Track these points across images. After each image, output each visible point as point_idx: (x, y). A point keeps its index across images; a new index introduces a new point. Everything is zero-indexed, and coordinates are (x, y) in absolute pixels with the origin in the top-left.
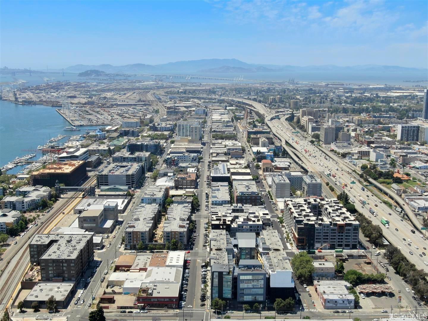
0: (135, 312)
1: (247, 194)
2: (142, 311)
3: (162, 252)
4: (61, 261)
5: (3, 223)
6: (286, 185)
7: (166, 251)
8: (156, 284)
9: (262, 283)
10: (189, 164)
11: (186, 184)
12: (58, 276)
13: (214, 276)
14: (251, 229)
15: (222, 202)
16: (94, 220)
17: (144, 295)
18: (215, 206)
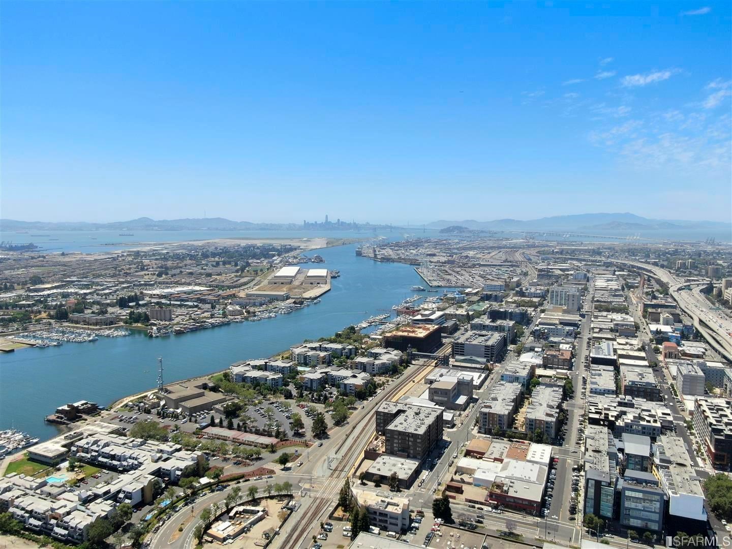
0: (486, 509)
1: (640, 385)
2: (494, 510)
4: (407, 434)
5: (352, 384)
6: (699, 378)
7: (528, 442)
8: (513, 481)
9: (657, 506)
10: (563, 339)
11: (557, 364)
12: (403, 451)
13: (590, 485)
14: (644, 431)
15: (604, 391)
16: (446, 394)
17: (498, 491)
18: (594, 395)
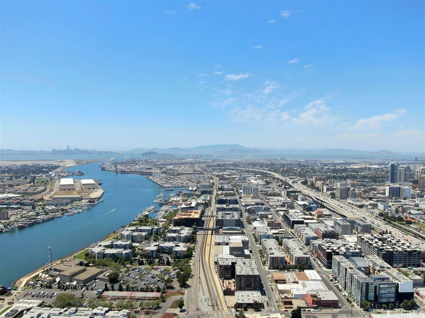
0: (312, 310)
1: (329, 232)
2: (316, 310)
3: (295, 271)
4: (250, 276)
5: (181, 251)
6: (348, 226)
8: (317, 292)
9: (393, 290)
10: (266, 213)
11: (275, 226)
12: (247, 287)
13: (363, 286)
14: (353, 255)
15: (313, 237)
16: (240, 250)
17: (316, 299)
18: (313, 240)
